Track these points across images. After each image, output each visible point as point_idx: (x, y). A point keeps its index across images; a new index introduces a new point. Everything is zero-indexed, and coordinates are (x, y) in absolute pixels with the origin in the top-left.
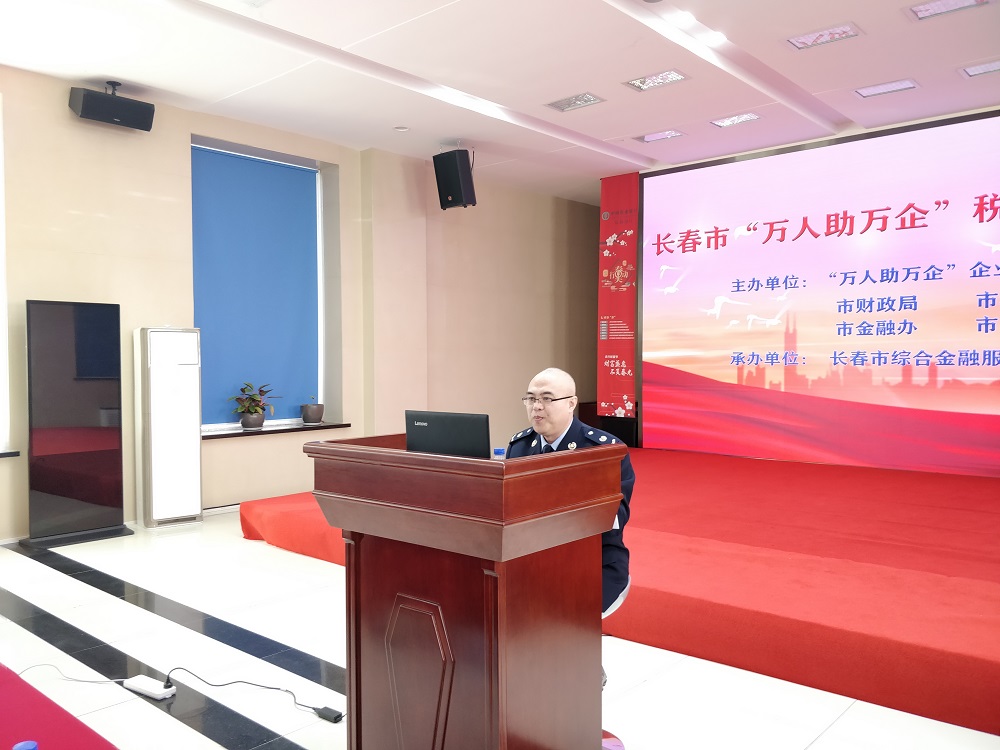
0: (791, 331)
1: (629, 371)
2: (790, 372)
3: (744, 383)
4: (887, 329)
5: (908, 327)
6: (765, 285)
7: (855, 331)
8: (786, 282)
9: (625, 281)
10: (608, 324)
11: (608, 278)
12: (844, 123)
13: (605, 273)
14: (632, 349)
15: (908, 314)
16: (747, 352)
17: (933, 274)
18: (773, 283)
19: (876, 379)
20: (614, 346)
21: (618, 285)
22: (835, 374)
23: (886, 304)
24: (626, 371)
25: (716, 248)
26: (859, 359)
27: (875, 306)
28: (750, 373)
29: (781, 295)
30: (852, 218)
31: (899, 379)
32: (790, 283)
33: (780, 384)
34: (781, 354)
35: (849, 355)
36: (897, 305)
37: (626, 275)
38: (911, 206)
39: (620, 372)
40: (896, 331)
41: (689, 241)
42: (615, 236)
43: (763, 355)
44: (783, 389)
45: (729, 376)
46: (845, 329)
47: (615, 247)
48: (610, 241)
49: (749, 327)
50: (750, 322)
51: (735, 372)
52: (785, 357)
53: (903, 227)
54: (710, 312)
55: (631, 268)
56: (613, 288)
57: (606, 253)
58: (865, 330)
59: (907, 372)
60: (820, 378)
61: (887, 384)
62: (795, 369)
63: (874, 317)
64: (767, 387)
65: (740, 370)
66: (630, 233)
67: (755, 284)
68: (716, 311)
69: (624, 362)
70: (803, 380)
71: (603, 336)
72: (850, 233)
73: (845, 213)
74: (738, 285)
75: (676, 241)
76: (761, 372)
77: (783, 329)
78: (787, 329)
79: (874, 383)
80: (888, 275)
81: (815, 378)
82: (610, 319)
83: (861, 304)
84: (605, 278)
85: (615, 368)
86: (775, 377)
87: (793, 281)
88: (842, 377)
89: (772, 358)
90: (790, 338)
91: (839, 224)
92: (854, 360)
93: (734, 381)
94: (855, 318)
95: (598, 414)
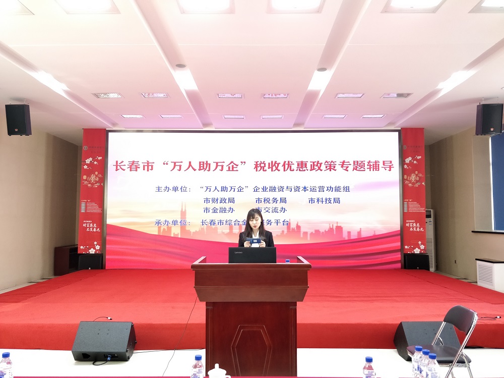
0: (184, 210)
1: (98, 229)
2: (183, 228)
3: (161, 234)
4: (223, 210)
5: (231, 210)
6: (172, 189)
7: (211, 211)
8: (181, 188)
9: (96, 182)
10: (86, 204)
11: (86, 180)
12: (205, 125)
13: (85, 177)
14: (100, 217)
15: (231, 205)
16: (163, 220)
17: (240, 190)
18: (175, 189)
19: (219, 231)
20: (88, 216)
21: (93, 184)
22: (203, 229)
23: (223, 200)
24: (96, 229)
25: (148, 171)
26: (212, 222)
27: (219, 201)
28: (164, 229)
29: (179, 194)
30: (210, 164)
31: (227, 231)
32: (183, 189)
33: (178, 235)
34: (179, 220)
35: (208, 221)
36: (227, 201)
37: (97, 179)
38: (232, 162)
39: (93, 229)
40: (227, 211)
41: (134, 166)
42: (91, 159)
43: (170, 221)
44: (179, 237)
45: (154, 231)
46: (207, 210)
47: (91, 164)
48: (88, 161)
49: (164, 209)
50: (164, 206)
51: (157, 229)
52: (181, 222)
53: (229, 170)
55: (100, 176)
56: (89, 185)
57: (85, 167)
58: (215, 211)
59: (231, 228)
60: (196, 231)
61: (223, 233)
62: (185, 227)
63: (218, 206)
64: (172, 236)
65: (159, 228)
66: (100, 158)
67: (167, 189)
69: (95, 224)
70: (189, 232)
71: (83, 211)
72: (209, 170)
73: (207, 162)
74: (159, 189)
75: (127, 165)
76: (169, 229)
77: (180, 209)
78: (182, 209)
79: (219, 233)
80: (224, 189)
81: (194, 231)
82: (87, 202)
83: (213, 200)
84: (84, 180)
85: (90, 228)
86: (176, 231)
87: (185, 189)
88: (205, 230)
89: (175, 223)
90: (183, 214)
91: (204, 166)
93: (156, 233)
94: (211, 205)
95: (79, 253)
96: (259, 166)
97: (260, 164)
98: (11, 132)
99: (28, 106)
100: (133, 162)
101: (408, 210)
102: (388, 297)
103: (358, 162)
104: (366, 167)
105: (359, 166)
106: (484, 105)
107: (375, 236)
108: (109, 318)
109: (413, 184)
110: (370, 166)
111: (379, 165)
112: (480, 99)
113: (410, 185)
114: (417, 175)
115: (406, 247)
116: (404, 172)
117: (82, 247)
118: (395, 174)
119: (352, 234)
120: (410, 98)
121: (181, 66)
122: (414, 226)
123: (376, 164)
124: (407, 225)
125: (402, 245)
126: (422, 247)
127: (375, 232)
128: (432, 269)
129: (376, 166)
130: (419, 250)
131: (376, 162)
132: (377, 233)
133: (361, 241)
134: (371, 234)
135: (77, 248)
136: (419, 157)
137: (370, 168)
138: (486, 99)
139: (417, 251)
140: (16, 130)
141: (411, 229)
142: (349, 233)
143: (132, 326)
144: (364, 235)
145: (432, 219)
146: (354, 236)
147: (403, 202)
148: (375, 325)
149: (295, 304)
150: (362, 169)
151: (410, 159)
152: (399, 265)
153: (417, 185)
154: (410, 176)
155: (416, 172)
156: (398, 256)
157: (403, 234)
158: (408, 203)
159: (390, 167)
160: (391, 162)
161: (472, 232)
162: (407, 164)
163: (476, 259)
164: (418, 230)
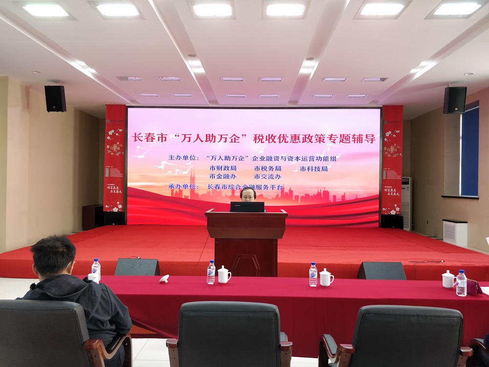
0: (193, 176)
1: (120, 191)
2: (192, 191)
3: (174, 196)
4: (227, 177)
5: (234, 176)
6: (182, 158)
7: (216, 177)
9: (118, 151)
10: (109, 170)
11: (109, 149)
12: (211, 102)
13: (108, 147)
14: (123, 181)
15: (233, 172)
16: (175, 184)
17: (241, 159)
18: (186, 158)
19: (223, 194)
20: (111, 180)
21: (115, 153)
22: (209, 192)
23: (226, 168)
25: (162, 142)
26: (217, 186)
27: (223, 168)
28: (176, 192)
29: (189, 163)
30: (215, 137)
31: (231, 194)
32: (192, 158)
33: (188, 197)
34: (189, 185)
35: (214, 185)
36: (230, 169)
37: (119, 149)
38: (234, 135)
39: (116, 191)
40: (230, 177)
41: (150, 137)
42: (113, 131)
43: (182, 185)
44: (189, 198)
45: (167, 193)
46: (212, 176)
47: (113, 136)
48: (111, 133)
49: (176, 174)
50: (176, 173)
51: (170, 192)
53: (232, 142)
54: (159, 167)
55: (121, 146)
56: (112, 154)
57: (109, 138)
58: (219, 177)
59: (233, 192)
60: (204, 194)
61: (227, 196)
62: (194, 190)
63: (222, 172)
64: (183, 197)
65: (172, 191)
66: (121, 130)
67: (179, 157)
68: (162, 167)
69: (117, 187)
70: (197, 195)
71: (107, 175)
72: (214, 142)
73: (212, 134)
74: (172, 157)
76: (181, 192)
77: (190, 175)
78: (191, 175)
79: (223, 196)
80: (227, 158)
81: (202, 194)
82: (111, 168)
83: (218, 168)
84: (108, 149)
85: (113, 190)
86: (186, 193)
87: (193, 158)
88: (211, 194)
89: (185, 186)
90: (193, 179)
91: (210, 138)
93: (170, 195)
94: (216, 172)
95: (104, 211)
96: (257, 138)
97: (259, 137)
98: (49, 109)
99: (63, 87)
100: (150, 134)
101: (387, 178)
103: (344, 135)
104: (351, 139)
105: (344, 138)
107: (357, 199)
108: (139, 258)
109: (392, 154)
110: (355, 138)
111: (362, 138)
112: (447, 83)
113: (389, 155)
114: (395, 147)
115: (384, 209)
116: (385, 144)
117: (106, 206)
118: (376, 146)
119: (337, 198)
120: (386, 81)
121: (193, 56)
122: (391, 191)
123: (360, 137)
124: (386, 190)
125: (380, 207)
126: (398, 209)
127: (357, 196)
128: (407, 228)
130: (395, 212)
131: (360, 135)
132: (358, 197)
133: (345, 203)
134: (354, 198)
135: (102, 207)
136: (398, 132)
137: (354, 141)
138: (452, 83)
139: (393, 213)
140: (54, 107)
141: (389, 194)
142: (335, 197)
143: (158, 262)
144: (347, 198)
145: (409, 186)
146: (339, 199)
147: (383, 170)
149: (276, 240)
150: (348, 141)
151: (390, 132)
152: (377, 225)
153: (395, 156)
154: (390, 148)
155: (395, 145)
156: (377, 217)
157: (381, 197)
158: (387, 172)
160: (373, 135)
161: (442, 196)
162: (387, 137)
163: (443, 220)
164: (395, 194)
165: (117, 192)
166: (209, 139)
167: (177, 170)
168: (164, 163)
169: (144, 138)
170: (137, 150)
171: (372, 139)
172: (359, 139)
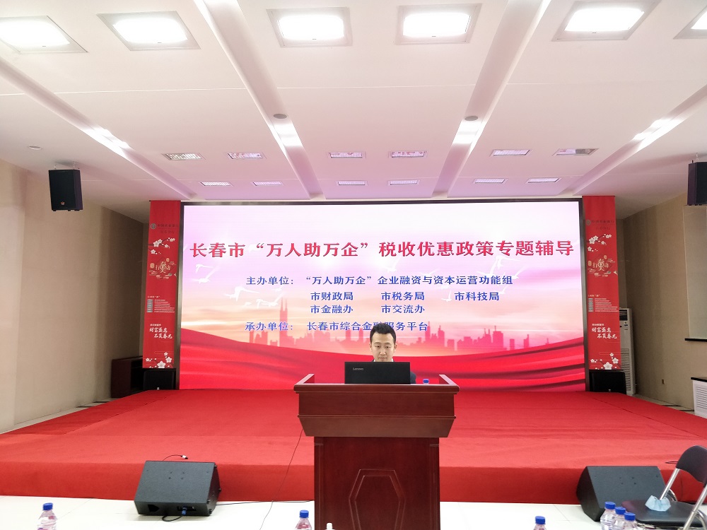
0: (284, 310)
1: (170, 335)
2: (283, 333)
3: (254, 342)
4: (338, 310)
5: (349, 309)
6: (268, 281)
7: (321, 310)
8: (281, 280)
9: (168, 272)
10: (154, 301)
11: (154, 269)
12: (313, 194)
13: (152, 266)
14: (172, 320)
15: (348, 302)
16: (256, 322)
17: (361, 281)
18: (273, 281)
19: (332, 338)
20: (156, 318)
21: (162, 275)
22: (310, 335)
23: (337, 296)
24: (167, 335)
25: (236, 256)
26: (323, 326)
27: (331, 297)
28: (258, 335)
29: (278, 288)
30: (319, 247)
31: (344, 338)
32: (284, 281)
33: (276, 343)
34: (278, 323)
35: (318, 324)
36: (343, 297)
37: (169, 268)
38: (349, 244)
39: (163, 335)
40: (342, 311)
41: (217, 250)
42: (160, 241)
43: (266, 324)
44: (278, 345)
45: (244, 338)
46: (315, 309)
47: (161, 248)
48: (156, 244)
49: (258, 307)
50: (258, 304)
51: (248, 335)
52: (280, 326)
53: (345, 255)
54: (231, 296)
55: (173, 263)
56: (158, 276)
57: (153, 252)
58: (326, 310)
59: (348, 334)
60: (301, 338)
61: (338, 341)
62: (286, 332)
63: (331, 303)
64: (269, 344)
65: (252, 334)
66: (172, 240)
67: (262, 280)
68: (236, 296)
69: (165, 329)
70: (291, 339)
71: (149, 311)
72: (318, 255)
73: (315, 244)
74: (251, 281)
75: (208, 249)
76: (265, 334)
77: (279, 308)
78: (282, 308)
80: (338, 280)
81: (298, 338)
82: (155, 298)
83: (324, 295)
84: (152, 269)
85: (158, 333)
86: (273, 338)
88: (313, 337)
89: (272, 326)
90: (284, 314)
91: (312, 249)
92: (320, 327)
93: (247, 340)
94: (321, 303)
95: (144, 367)
96: (385, 248)
97: (388, 246)
98: (55, 206)
99: (78, 172)
100: (217, 245)
101: (594, 310)
102: (567, 431)
103: (523, 242)
104: (535, 249)
105: (524, 248)
106: (699, 164)
107: (547, 345)
108: (184, 457)
109: (601, 273)
110: (540, 248)
111: (552, 246)
112: (693, 156)
113: (597, 274)
114: (606, 261)
115: (592, 361)
116: (587, 257)
117: (148, 360)
118: (575, 260)
119: (516, 343)
120: (594, 155)
121: (280, 116)
122: (603, 332)
123: (548, 246)
124: (594, 330)
125: (587, 358)
126: (616, 361)
127: (548, 339)
128: (630, 392)
129: (548, 249)
130: (611, 365)
131: (548, 243)
132: (551, 342)
133: (529, 352)
134: (542, 343)
135: (141, 361)
136: (608, 236)
137: (540, 252)
138: (701, 156)
139: (608, 366)
140: (63, 204)
141: (599, 336)
142: (512, 341)
143: (215, 468)
144: (533, 344)
145: (628, 322)
146: (519, 345)
147: (587, 298)
148: (550, 470)
149: (437, 441)
150: (529, 253)
151: (596, 238)
152: (583, 386)
153: (606, 275)
154: (597, 262)
155: (605, 257)
156: (581, 374)
157: (587, 342)
158: (594, 300)
159: (568, 250)
160: (569, 243)
161: (686, 339)
162: (592, 246)
163: (692, 378)
164: (609, 336)
165: (165, 336)
166: (310, 251)
167: (259, 301)
168: (238, 290)
169: (209, 251)
170: (197, 270)
171: (568, 248)
172: (547, 248)
